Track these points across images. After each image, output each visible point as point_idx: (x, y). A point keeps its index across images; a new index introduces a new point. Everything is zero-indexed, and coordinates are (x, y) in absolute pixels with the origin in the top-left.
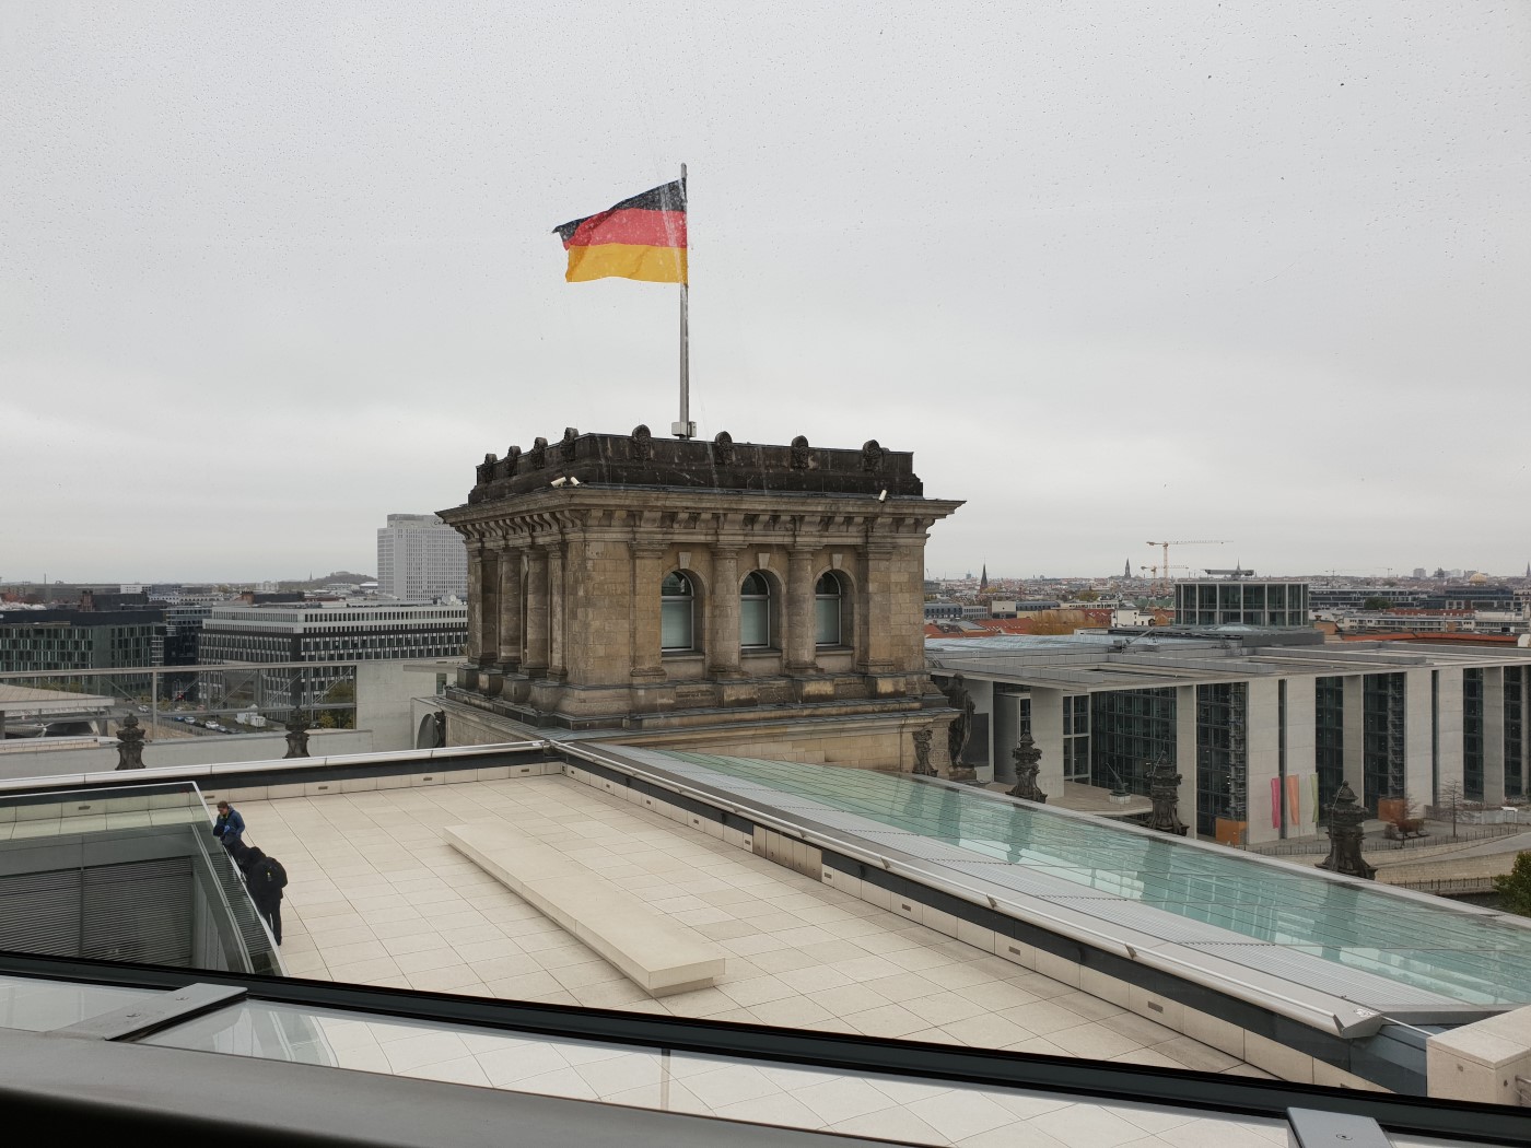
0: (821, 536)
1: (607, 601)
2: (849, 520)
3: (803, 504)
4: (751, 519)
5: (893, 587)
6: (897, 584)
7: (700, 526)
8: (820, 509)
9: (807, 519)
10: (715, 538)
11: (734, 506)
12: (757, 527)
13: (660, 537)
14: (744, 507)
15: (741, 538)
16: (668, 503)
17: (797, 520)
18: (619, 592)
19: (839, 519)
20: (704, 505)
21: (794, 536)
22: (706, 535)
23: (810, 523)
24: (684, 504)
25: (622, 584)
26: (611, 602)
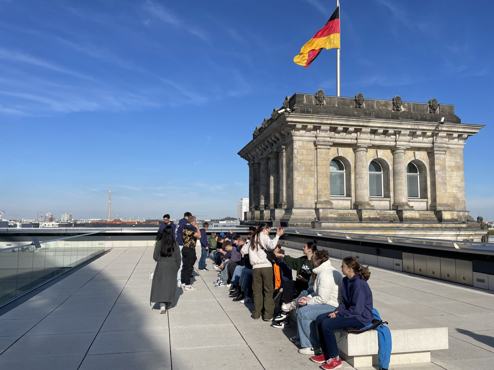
0: (410, 142)
1: (304, 168)
2: (424, 134)
4: (374, 131)
5: (447, 169)
6: (449, 167)
7: (348, 135)
8: (409, 127)
9: (402, 132)
10: (356, 141)
11: (365, 124)
12: (377, 136)
13: (329, 139)
14: (371, 124)
15: (369, 141)
16: (333, 122)
17: (397, 132)
18: (309, 164)
19: (419, 133)
20: (350, 123)
22: (352, 139)
23: (404, 135)
24: (341, 123)
25: (311, 161)
26: (306, 169)
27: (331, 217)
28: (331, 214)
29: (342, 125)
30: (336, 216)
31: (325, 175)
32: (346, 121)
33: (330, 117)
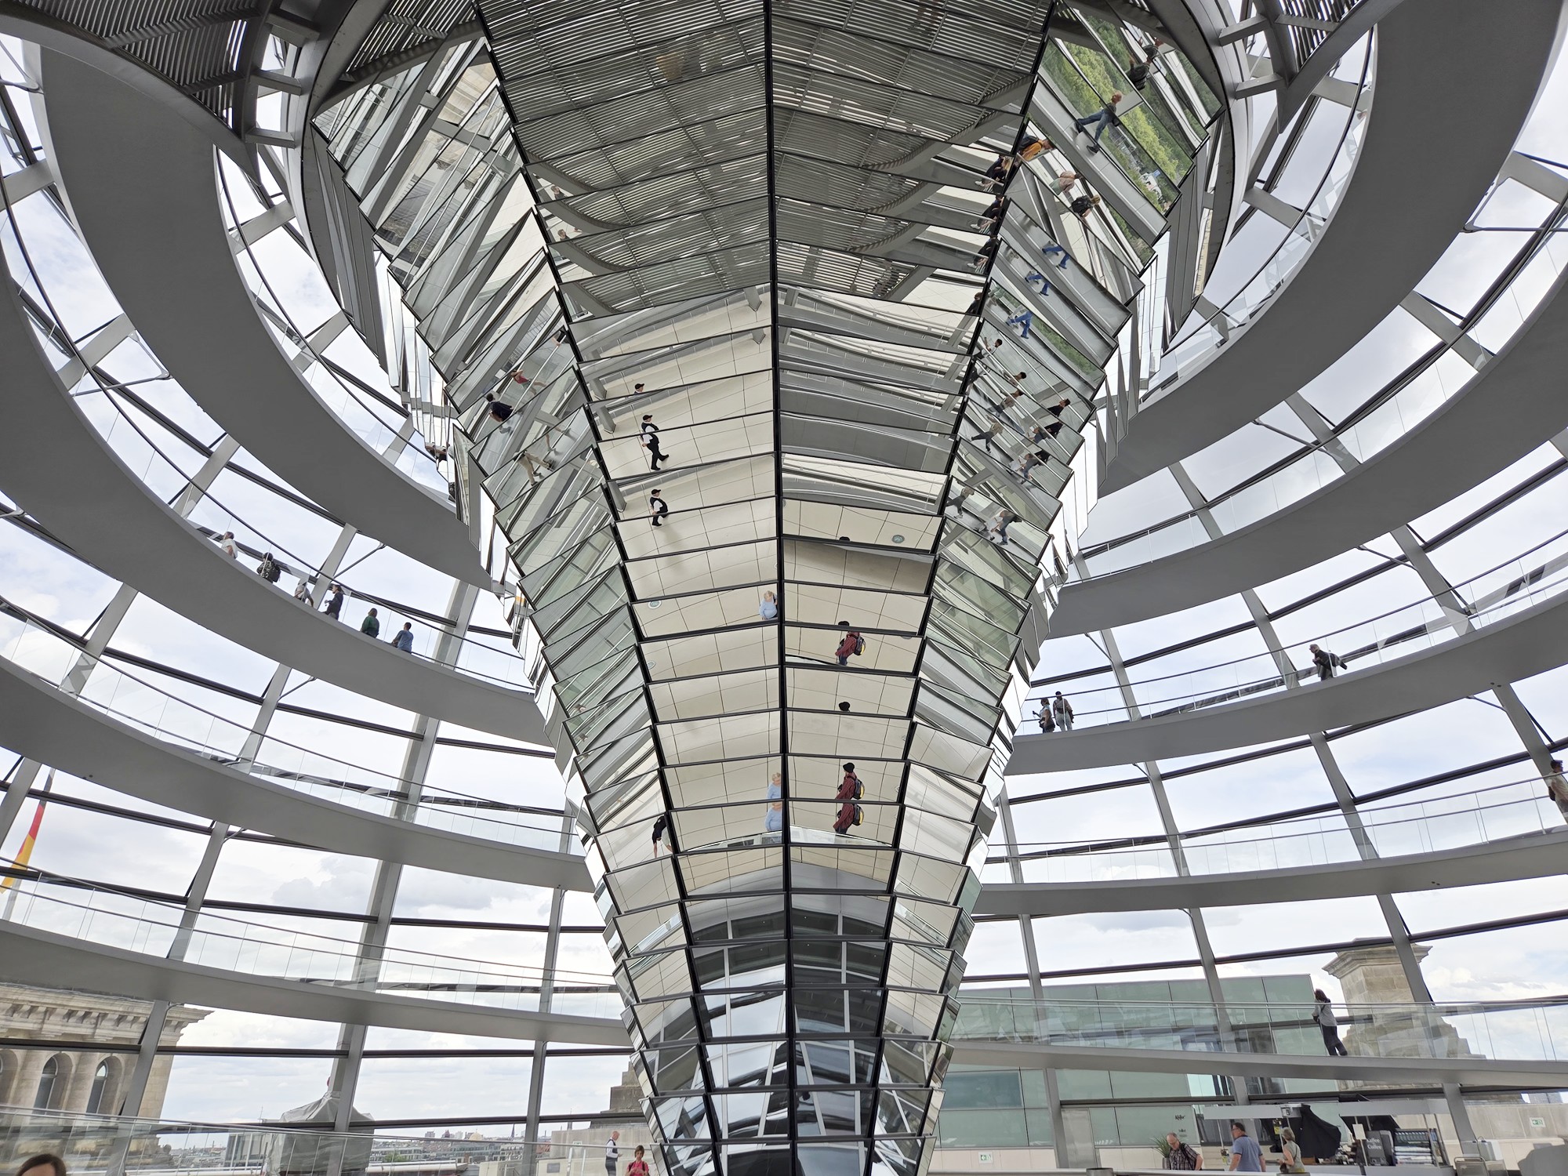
29: (31, 1002)
32: (40, 996)
33: (20, 991)
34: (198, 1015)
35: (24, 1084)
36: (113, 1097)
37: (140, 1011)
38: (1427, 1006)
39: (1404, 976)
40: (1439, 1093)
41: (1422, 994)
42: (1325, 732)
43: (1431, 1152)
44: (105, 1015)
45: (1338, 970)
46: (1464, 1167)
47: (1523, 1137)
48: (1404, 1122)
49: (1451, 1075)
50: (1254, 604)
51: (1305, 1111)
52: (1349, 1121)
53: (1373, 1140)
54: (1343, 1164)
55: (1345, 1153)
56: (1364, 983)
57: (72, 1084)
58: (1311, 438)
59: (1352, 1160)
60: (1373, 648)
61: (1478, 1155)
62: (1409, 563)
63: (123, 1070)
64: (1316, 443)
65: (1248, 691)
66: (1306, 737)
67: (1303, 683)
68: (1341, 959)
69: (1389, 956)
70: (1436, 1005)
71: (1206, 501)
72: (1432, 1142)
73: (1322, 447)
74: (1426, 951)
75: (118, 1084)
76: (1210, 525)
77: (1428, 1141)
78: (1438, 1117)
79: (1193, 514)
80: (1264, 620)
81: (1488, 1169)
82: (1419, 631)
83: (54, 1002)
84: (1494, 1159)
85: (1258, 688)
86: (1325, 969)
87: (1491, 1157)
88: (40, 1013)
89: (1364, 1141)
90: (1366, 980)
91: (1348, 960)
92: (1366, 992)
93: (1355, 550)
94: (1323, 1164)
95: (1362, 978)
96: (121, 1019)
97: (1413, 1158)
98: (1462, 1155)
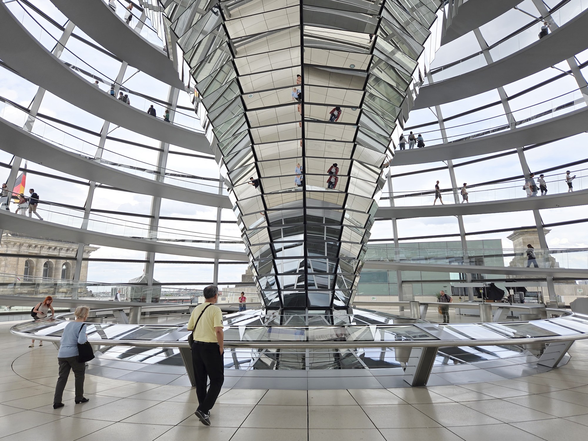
0: (66, 253)
1: (11, 266)
2: (73, 250)
3: (64, 245)
4: (50, 248)
7: (36, 249)
8: (67, 247)
9: (63, 249)
10: (40, 252)
11: (47, 244)
12: (51, 250)
13: (26, 250)
14: (49, 245)
15: (46, 252)
16: (31, 242)
17: (61, 249)
18: (14, 264)
19: (71, 249)
20: (40, 243)
21: (59, 253)
22: (38, 251)
23: (64, 250)
24: (35, 243)
25: (15, 262)
26: (12, 266)
27: (24, 293)
28: (24, 291)
29: (35, 244)
30: (27, 292)
31: (22, 270)
32: (38, 242)
33: (30, 240)
34: (95, 249)
35: (38, 271)
36: (70, 275)
37: (74, 247)
38: (546, 250)
39: (538, 240)
40: (544, 280)
41: (544, 245)
42: (523, 147)
43: (538, 299)
44: (62, 248)
45: (513, 238)
46: (550, 304)
47: (574, 295)
48: (529, 289)
49: (550, 274)
50: (502, 93)
51: (492, 285)
52: (508, 289)
53: (516, 295)
54: (504, 302)
55: (505, 299)
56: (522, 243)
57: (55, 271)
58: (539, 15)
59: (507, 301)
60: (550, 111)
61: (555, 300)
62: (572, 74)
63: (72, 266)
64: (541, 18)
65: (493, 131)
66: (515, 149)
67: (517, 127)
68: (514, 234)
69: (534, 233)
70: (549, 250)
71: (488, 46)
72: (539, 296)
73: (543, 20)
74: (549, 231)
75: (70, 271)
76: (488, 58)
77: (537, 296)
78: (543, 288)
79: (481, 52)
80: (505, 100)
81: (558, 305)
82: (571, 104)
83: (43, 244)
84: (561, 302)
85: (499, 130)
86: (508, 238)
87: (560, 301)
88: (38, 247)
89: (513, 295)
90: (523, 242)
91: (517, 234)
92: (522, 245)
93: (550, 68)
94: (496, 302)
95: (521, 241)
96: (68, 250)
97: (530, 301)
98: (549, 300)
